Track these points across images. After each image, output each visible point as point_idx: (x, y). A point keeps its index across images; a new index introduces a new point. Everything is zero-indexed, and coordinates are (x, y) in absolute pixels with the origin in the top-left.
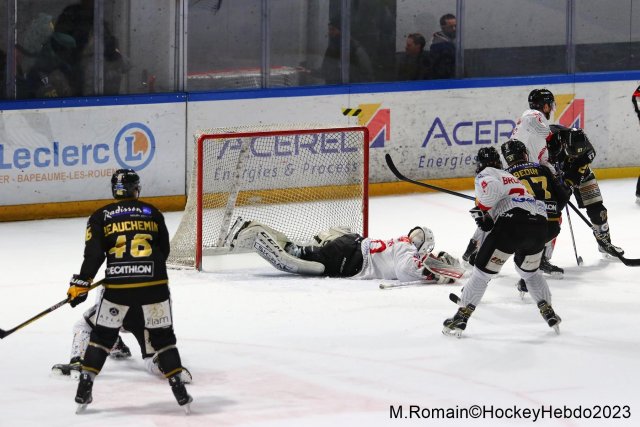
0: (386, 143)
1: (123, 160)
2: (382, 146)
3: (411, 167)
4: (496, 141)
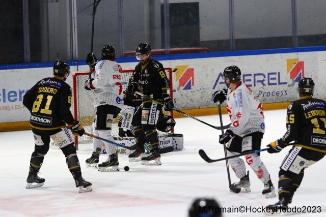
0: (192, 87)
2: (190, 88)
3: (207, 100)
4: (255, 85)
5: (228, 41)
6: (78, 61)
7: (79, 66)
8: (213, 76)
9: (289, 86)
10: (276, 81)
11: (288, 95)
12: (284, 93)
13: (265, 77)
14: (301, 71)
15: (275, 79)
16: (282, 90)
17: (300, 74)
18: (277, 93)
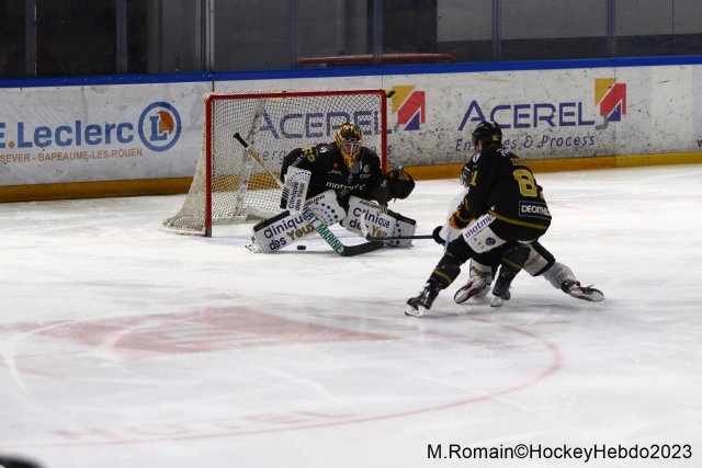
0: (421, 126)
1: (148, 139)
2: (418, 128)
3: (447, 150)
4: (535, 125)
5: (488, 43)
6: (214, 73)
7: (216, 83)
8: (460, 106)
9: (598, 128)
10: (575, 119)
11: (596, 144)
12: (588, 140)
13: (554, 110)
14: (621, 102)
15: (572, 114)
16: (585, 134)
17: (619, 107)
18: (575, 141)
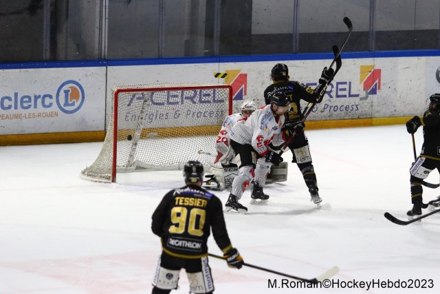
0: (244, 97)
2: (241, 99)
6: (107, 60)
7: (109, 67)
9: (361, 99)
10: (346, 93)
11: (360, 110)
12: (355, 108)
13: (333, 87)
14: (377, 81)
15: (345, 90)
16: (353, 103)
17: (376, 85)
18: (346, 108)
